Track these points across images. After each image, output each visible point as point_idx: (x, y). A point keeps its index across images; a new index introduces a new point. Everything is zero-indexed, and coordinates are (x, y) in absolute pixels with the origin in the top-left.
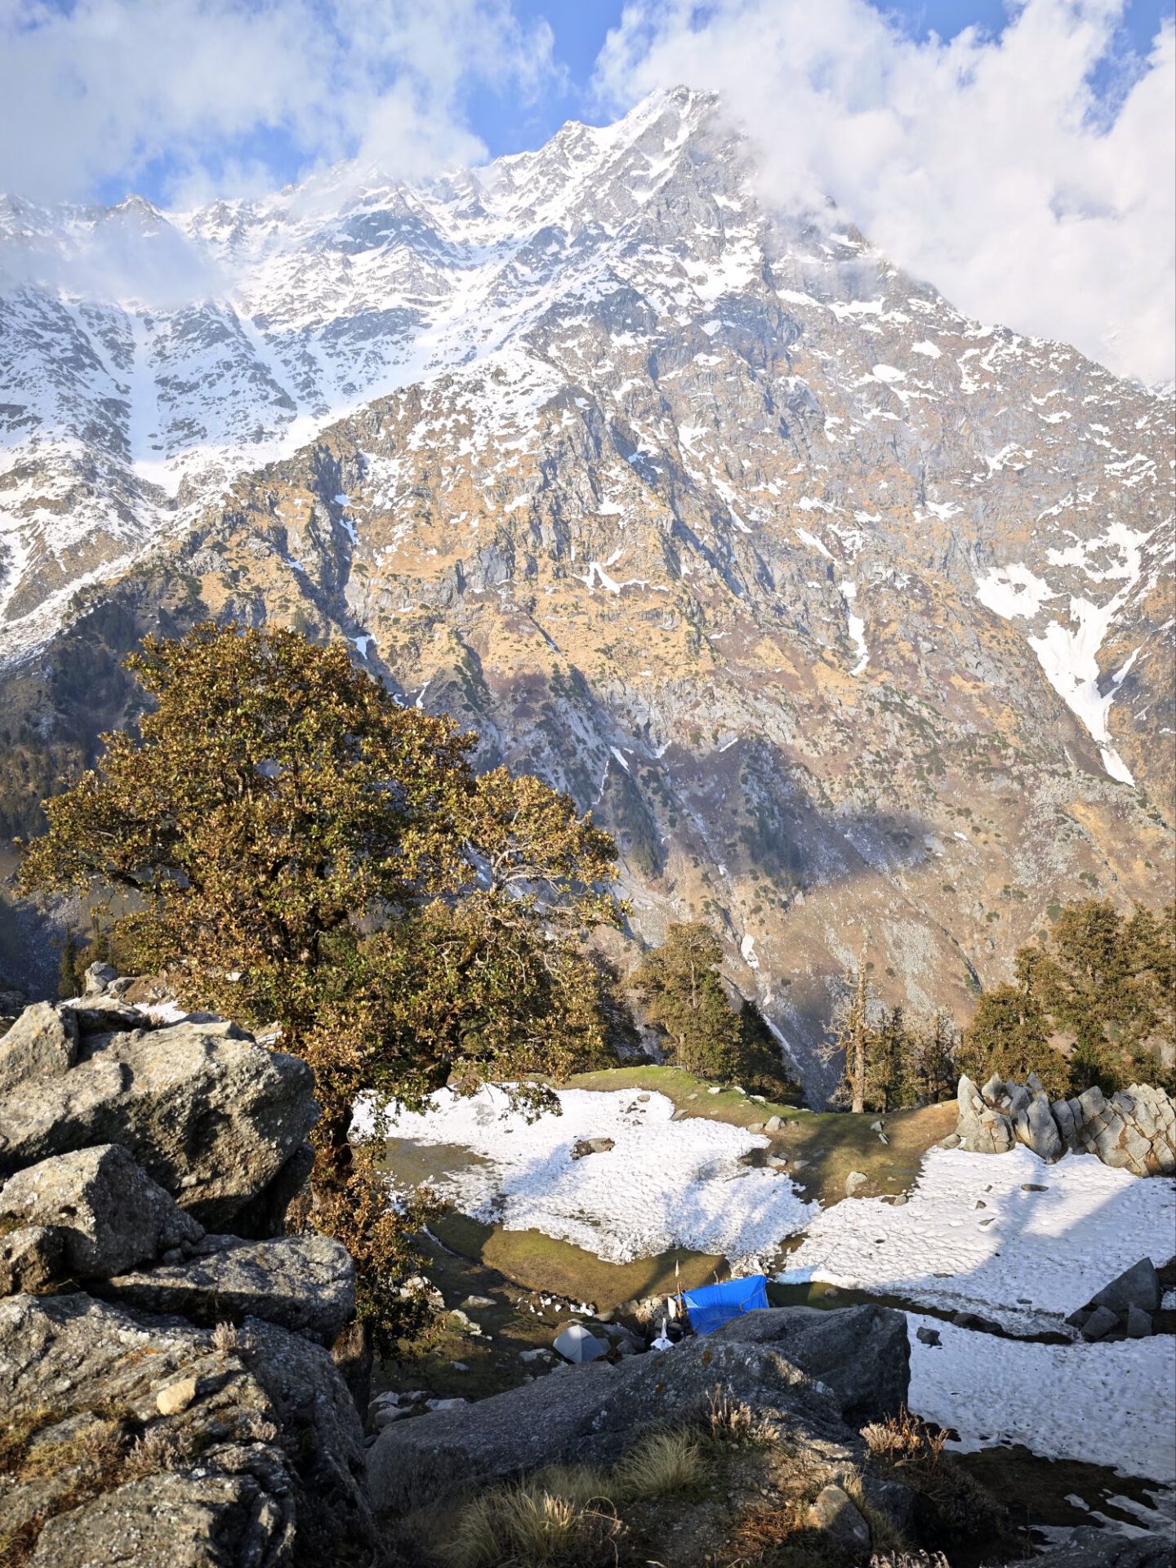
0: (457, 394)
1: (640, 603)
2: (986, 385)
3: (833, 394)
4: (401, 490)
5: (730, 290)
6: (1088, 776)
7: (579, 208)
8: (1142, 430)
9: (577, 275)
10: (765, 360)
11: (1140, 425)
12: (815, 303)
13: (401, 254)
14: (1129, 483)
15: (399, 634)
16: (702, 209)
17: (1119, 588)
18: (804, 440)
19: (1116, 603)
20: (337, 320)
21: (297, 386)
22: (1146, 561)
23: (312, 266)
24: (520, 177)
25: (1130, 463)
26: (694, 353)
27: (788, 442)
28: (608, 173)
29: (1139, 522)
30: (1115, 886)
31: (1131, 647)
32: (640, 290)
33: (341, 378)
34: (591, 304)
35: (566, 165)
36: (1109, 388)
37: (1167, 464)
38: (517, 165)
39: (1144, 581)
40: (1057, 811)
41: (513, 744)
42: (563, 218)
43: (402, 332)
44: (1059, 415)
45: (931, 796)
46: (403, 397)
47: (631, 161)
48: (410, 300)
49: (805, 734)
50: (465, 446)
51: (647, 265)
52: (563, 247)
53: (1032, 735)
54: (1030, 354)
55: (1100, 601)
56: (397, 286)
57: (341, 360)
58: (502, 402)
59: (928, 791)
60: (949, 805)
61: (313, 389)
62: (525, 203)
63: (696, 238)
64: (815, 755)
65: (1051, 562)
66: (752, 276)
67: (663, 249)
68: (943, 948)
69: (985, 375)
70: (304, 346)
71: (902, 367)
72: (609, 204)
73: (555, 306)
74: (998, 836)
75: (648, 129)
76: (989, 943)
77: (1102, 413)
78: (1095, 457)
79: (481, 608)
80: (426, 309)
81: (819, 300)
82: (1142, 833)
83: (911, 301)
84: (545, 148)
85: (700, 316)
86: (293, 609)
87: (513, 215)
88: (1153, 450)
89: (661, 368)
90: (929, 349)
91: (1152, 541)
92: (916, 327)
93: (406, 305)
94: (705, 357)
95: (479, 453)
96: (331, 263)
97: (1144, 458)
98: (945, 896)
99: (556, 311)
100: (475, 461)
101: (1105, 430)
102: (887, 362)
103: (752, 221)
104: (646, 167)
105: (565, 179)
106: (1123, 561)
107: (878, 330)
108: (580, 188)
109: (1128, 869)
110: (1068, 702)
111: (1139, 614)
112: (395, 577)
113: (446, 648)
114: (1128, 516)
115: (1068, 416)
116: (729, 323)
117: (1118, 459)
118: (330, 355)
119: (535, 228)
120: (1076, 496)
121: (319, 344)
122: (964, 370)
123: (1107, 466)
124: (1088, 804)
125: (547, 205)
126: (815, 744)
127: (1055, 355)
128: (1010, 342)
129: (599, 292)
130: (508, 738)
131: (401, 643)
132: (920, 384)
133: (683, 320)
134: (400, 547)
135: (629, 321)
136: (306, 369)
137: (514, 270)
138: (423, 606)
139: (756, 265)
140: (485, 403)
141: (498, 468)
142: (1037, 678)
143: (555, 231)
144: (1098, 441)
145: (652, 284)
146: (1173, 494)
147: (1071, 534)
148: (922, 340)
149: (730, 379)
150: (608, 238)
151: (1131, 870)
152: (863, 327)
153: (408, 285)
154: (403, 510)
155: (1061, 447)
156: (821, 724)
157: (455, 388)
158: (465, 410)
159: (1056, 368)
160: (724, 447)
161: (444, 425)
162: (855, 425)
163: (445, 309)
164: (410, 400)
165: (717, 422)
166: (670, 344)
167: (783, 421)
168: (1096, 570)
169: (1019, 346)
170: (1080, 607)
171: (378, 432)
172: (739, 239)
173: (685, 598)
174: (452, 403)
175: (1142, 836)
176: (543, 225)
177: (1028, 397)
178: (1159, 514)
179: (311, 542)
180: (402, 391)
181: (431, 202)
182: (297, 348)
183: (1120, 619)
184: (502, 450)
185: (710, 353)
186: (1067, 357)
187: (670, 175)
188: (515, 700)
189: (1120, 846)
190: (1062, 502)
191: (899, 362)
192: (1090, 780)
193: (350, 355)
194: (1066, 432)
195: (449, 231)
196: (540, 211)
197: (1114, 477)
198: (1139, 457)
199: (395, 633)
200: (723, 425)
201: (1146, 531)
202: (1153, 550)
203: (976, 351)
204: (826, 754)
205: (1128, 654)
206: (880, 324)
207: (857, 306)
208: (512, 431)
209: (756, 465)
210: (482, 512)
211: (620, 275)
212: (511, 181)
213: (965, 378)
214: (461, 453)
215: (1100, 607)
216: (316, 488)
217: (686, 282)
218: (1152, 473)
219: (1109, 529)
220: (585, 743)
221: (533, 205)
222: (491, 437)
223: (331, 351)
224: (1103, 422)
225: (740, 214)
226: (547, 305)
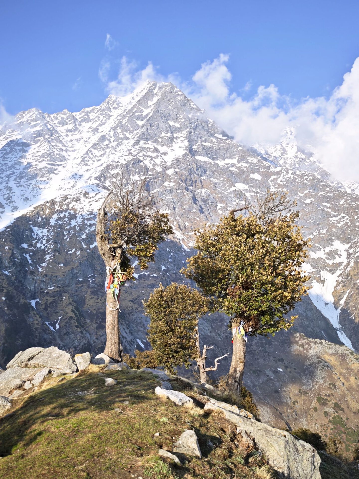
0: (69, 203)
1: (146, 281)
2: (280, 189)
3: (220, 195)
4: (48, 241)
5: (177, 157)
6: (330, 343)
7: (116, 127)
8: (343, 205)
9: (116, 153)
10: (192, 183)
11: (341, 203)
12: (211, 161)
13: (46, 147)
14: (339, 225)
15: (49, 298)
16: (164, 127)
17: (339, 266)
18: (209, 213)
19: (338, 272)
20: (20, 172)
21: (5, 199)
22: (349, 255)
23: (10, 152)
24: (92, 116)
25: (339, 217)
26: (163, 182)
27: (203, 215)
28: (127, 114)
29: (345, 240)
30: (343, 388)
31: (346, 290)
32: (141, 158)
33: (23, 195)
34: (122, 164)
35: (110, 111)
36: (328, 189)
37: (354, 217)
38: (90, 112)
39: (349, 263)
40: (318, 358)
41: (97, 340)
42: (110, 131)
43: (47, 176)
44: (310, 200)
45: (267, 354)
46: (48, 205)
47: (135, 109)
48: (50, 164)
49: (215, 331)
50: (73, 223)
51: (144, 148)
52: (110, 142)
53: (308, 327)
54: (296, 177)
55: (332, 271)
56: (44, 159)
57: (22, 188)
58: (88, 205)
59: (266, 352)
60: (274, 358)
61: (11, 200)
62: (94, 126)
63: (162, 138)
64: (220, 339)
65: (312, 257)
66: (185, 151)
67: (149, 142)
68: (275, 416)
69: (279, 186)
70: (7, 183)
71: (247, 184)
72: (127, 126)
73: (108, 166)
74: (295, 369)
75: (141, 98)
76: (294, 413)
77: (327, 198)
78: (325, 216)
79: (82, 286)
80: (56, 167)
81: (212, 159)
82: (352, 365)
83: (248, 158)
84: (102, 105)
85: (165, 167)
86: (5, 291)
87: (90, 130)
88: (348, 212)
89: (151, 188)
90: (256, 176)
91: (350, 247)
92: (251, 168)
93: (48, 166)
94: (169, 183)
95: (79, 225)
96: (18, 151)
97: (344, 215)
98: (276, 395)
99: (108, 167)
100: (78, 229)
101: (328, 205)
102: (240, 182)
103: (184, 131)
104: (142, 111)
105: (110, 116)
106: (340, 256)
107: (236, 170)
108: (116, 120)
109: (348, 380)
110: (322, 313)
111: (348, 276)
112: (46, 275)
113: (68, 303)
114: (340, 238)
115: (313, 200)
116: (177, 170)
117: (334, 216)
118: (18, 187)
119: (99, 135)
120: (319, 231)
121: (13, 182)
122: (271, 184)
123: (330, 219)
124: (330, 355)
125: (103, 126)
126: (219, 335)
127: (306, 177)
128: (288, 173)
129: (125, 160)
130: (94, 338)
131: (49, 302)
132: (254, 190)
133: (159, 169)
134: (48, 264)
135: (137, 170)
136: (8, 192)
137: (91, 151)
138: (58, 287)
139: (186, 147)
140: (81, 206)
141: (87, 231)
142: (309, 304)
143: (107, 136)
144: (326, 209)
145: (146, 156)
146: (357, 229)
147: (318, 245)
148: (254, 173)
149: (179, 191)
150: (127, 139)
151: (349, 381)
152: (230, 169)
153: (49, 159)
154: (49, 249)
155: (312, 212)
156: (221, 326)
157: (69, 200)
158: (73, 209)
159: (307, 182)
160: (178, 218)
161: (65, 215)
162: (229, 207)
163: (64, 167)
164: (51, 205)
165: (174, 208)
166: (154, 179)
167: (200, 206)
168: (330, 259)
169: (292, 174)
170: (324, 274)
171: (38, 219)
172: (179, 138)
173: (164, 279)
174: (68, 206)
175: (353, 367)
176: (102, 134)
177: (297, 194)
178: (352, 237)
179: (12, 263)
180: (48, 202)
181: (57, 126)
182: (4, 184)
183: (340, 279)
184: (88, 224)
185: (170, 182)
186: (311, 178)
187: (151, 115)
188: (97, 323)
189: (344, 371)
190: (314, 233)
191: (245, 181)
192: (330, 345)
193: (26, 186)
194: (313, 207)
195: (64, 137)
196: (101, 129)
197: (333, 223)
198: (342, 215)
199: (47, 298)
200: (177, 209)
201: (348, 243)
202: (351, 251)
203: (275, 177)
204: (224, 338)
205: (345, 292)
206: (237, 168)
207: (227, 161)
208: (92, 216)
209: (190, 224)
210: (81, 249)
211: (133, 153)
212: (89, 118)
213: (272, 187)
214: (72, 226)
215: (333, 274)
216: (14, 242)
217: (159, 154)
218: (348, 221)
219: (333, 243)
220: (126, 338)
221: (98, 126)
222: (83, 219)
223: (18, 185)
224: (328, 202)
225: (179, 128)
226: (105, 165)
